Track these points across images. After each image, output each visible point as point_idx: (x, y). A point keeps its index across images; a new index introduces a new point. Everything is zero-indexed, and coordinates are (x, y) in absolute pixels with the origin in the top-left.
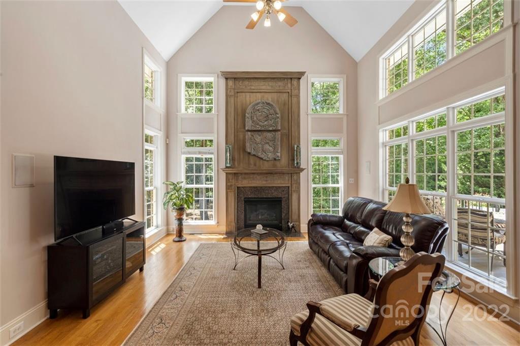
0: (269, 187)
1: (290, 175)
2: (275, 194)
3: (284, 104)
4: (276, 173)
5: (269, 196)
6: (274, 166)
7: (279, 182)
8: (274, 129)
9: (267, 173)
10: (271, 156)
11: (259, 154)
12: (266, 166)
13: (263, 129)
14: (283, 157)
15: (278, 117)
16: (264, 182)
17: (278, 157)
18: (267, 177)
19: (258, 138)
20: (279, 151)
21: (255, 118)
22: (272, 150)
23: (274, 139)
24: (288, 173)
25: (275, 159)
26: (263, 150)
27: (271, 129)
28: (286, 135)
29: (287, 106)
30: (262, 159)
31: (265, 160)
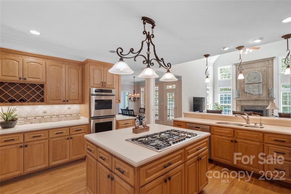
0: (257, 106)
1: (268, 101)
2: (260, 109)
3: (264, 71)
4: (260, 100)
5: (256, 109)
6: (259, 97)
7: (261, 104)
8: (259, 82)
9: (255, 100)
10: (257, 93)
11: (252, 93)
12: (254, 98)
13: (253, 83)
14: (264, 93)
15: (261, 77)
16: (254, 104)
17: (261, 93)
18: (255, 102)
19: (251, 86)
20: (261, 91)
21: (249, 79)
22: (258, 91)
23: (259, 87)
24: (267, 100)
25: (259, 94)
26: (253, 91)
27: (257, 82)
28: (266, 84)
29: (266, 72)
30: (253, 94)
31: (254, 95)
